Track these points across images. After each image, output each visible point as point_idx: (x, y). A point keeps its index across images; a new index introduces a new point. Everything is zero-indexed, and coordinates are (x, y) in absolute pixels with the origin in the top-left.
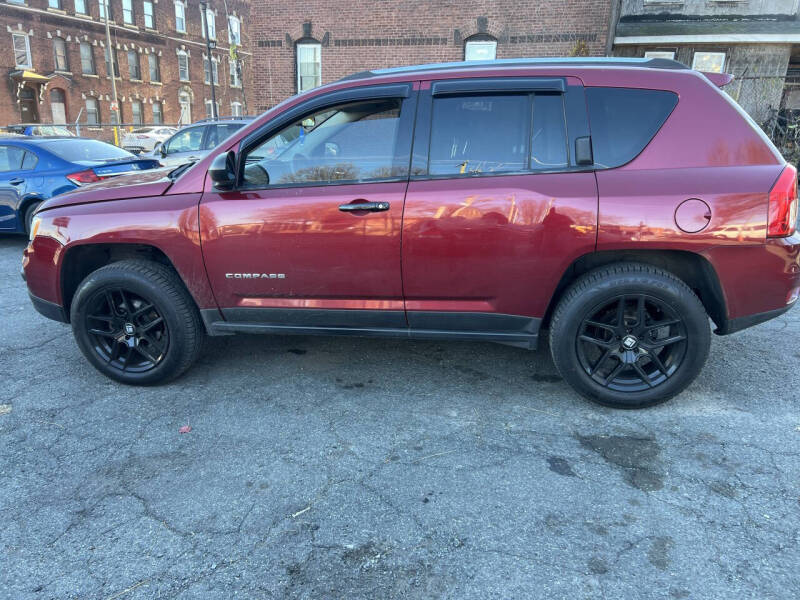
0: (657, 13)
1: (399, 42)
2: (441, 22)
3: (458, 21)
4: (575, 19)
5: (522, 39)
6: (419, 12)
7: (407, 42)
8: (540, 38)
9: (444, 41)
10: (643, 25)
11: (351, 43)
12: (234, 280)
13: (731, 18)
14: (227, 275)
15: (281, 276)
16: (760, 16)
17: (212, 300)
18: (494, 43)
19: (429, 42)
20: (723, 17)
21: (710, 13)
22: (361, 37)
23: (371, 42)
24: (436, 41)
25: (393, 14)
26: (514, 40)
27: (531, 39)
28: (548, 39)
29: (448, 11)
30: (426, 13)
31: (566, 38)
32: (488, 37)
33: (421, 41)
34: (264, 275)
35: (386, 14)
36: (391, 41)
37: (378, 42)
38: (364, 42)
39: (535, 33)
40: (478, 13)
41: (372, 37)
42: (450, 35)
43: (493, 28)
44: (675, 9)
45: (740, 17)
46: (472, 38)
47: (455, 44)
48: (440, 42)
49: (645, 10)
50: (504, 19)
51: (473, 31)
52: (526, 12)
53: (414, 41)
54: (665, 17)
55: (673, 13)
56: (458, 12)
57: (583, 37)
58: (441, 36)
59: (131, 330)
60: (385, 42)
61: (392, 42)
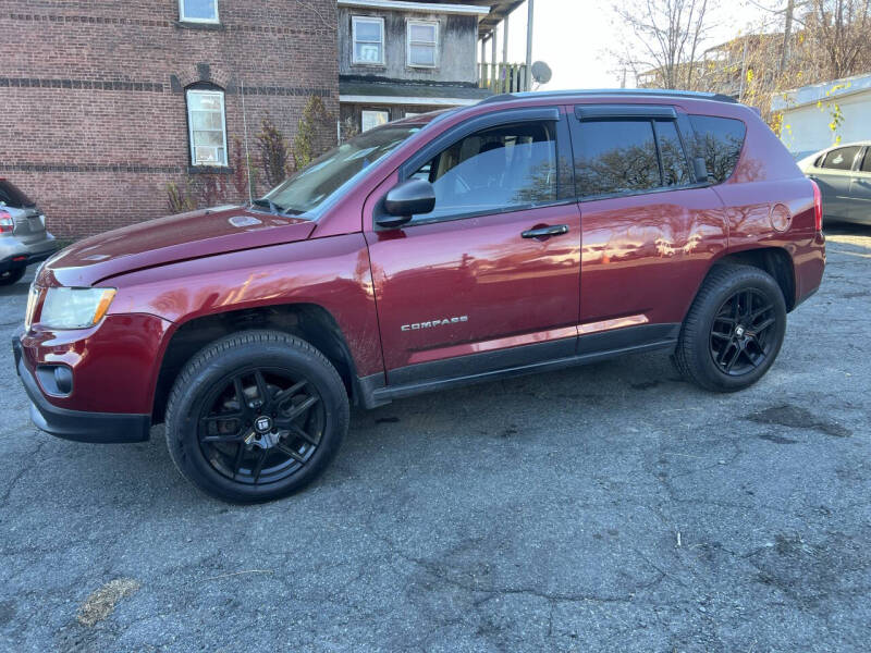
0: (363, 74)
1: (97, 85)
2: (152, 66)
3: (175, 66)
4: (306, 74)
5: (253, 91)
6: (122, 51)
7: (108, 86)
8: (272, 91)
9: (159, 88)
10: (352, 84)
11: (25, 83)
12: (411, 332)
13: (428, 83)
14: (403, 327)
15: (464, 318)
16: (449, 83)
17: (380, 362)
18: (221, 94)
19: (139, 87)
20: (420, 82)
21: (410, 77)
22: (40, 77)
23: (56, 84)
24: (149, 87)
25: (85, 52)
26: (244, 91)
27: (263, 91)
28: (281, 91)
29: (158, 54)
30: (131, 54)
31: (299, 92)
32: (213, 86)
33: (128, 86)
34: (446, 321)
35: (74, 51)
36: (85, 83)
37: (67, 84)
38: (46, 83)
39: (267, 84)
40: (199, 58)
41: (56, 77)
42: (165, 81)
43: (218, 75)
44: (379, 72)
45: (434, 83)
46: (193, 86)
47: (174, 91)
48: (153, 88)
49: (353, 71)
50: (230, 68)
51: (194, 77)
52: (253, 62)
53: (118, 86)
54: (371, 79)
55: (378, 75)
56: (172, 56)
57: (317, 92)
58: (154, 81)
59: (266, 425)
60: (77, 84)
61: (88, 85)
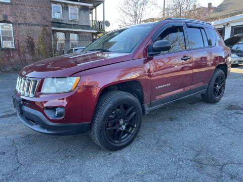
4: (41, 20)
5: (23, 24)
8: (29, 24)
14: (156, 88)
15: (169, 84)
17: (150, 99)
18: (11, 25)
20: (73, 24)
26: (19, 24)
28: (32, 25)
31: (39, 25)
32: (8, 22)
39: (27, 22)
40: (3, 13)
43: (10, 19)
44: (61, 21)
45: (77, 25)
46: (2, 22)
50: (14, 17)
51: (2, 19)
57: (44, 26)
59: (122, 122)
